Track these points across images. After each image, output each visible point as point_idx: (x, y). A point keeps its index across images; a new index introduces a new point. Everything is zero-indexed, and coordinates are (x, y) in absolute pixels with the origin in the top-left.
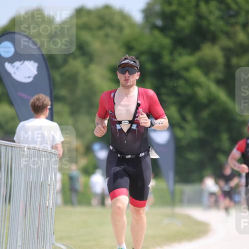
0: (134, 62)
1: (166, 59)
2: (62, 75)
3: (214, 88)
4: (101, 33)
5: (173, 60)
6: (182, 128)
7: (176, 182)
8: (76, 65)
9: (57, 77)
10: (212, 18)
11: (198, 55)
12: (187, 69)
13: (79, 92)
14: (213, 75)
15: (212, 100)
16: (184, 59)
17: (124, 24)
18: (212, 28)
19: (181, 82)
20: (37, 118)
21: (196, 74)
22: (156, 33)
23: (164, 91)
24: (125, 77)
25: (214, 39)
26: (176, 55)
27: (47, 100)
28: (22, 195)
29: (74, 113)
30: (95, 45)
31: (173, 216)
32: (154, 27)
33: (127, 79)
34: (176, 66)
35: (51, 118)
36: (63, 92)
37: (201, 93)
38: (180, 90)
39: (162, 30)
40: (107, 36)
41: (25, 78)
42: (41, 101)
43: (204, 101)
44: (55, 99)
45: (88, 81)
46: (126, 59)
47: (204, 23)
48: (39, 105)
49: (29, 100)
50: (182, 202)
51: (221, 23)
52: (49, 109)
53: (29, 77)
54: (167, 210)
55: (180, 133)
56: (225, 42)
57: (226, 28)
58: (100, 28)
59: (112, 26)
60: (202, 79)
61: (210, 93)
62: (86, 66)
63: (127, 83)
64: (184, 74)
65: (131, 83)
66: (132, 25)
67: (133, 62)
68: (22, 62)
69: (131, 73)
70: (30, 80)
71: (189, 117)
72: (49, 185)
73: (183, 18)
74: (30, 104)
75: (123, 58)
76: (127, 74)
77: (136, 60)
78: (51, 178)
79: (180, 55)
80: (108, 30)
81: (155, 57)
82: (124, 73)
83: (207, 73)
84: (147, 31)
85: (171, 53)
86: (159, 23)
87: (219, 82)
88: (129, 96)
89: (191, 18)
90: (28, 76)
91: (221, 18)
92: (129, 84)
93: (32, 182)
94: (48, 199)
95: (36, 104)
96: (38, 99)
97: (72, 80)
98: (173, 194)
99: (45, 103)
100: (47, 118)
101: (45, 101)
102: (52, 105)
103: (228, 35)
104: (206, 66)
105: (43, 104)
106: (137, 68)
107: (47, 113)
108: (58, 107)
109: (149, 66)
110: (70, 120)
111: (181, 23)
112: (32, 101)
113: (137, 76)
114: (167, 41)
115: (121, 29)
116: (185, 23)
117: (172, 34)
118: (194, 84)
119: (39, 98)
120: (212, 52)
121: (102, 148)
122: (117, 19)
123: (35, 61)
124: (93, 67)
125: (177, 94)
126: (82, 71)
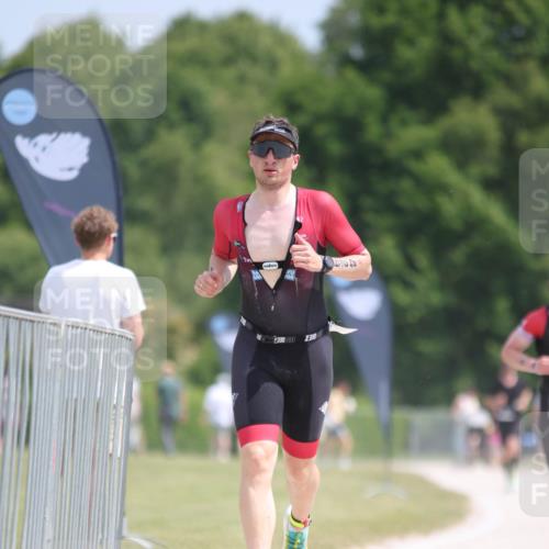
0: (287, 130)
1: (373, 131)
2: (144, 164)
3: (477, 197)
4: (229, 73)
5: (388, 135)
6: (407, 285)
7: (393, 403)
8: (175, 142)
9: (132, 169)
10: (474, 44)
11: (445, 123)
12: (418, 154)
13: (180, 203)
14: (476, 170)
15: (474, 224)
16: (412, 133)
17: (280, 53)
18: (475, 65)
19: (406, 184)
20: (87, 258)
21: (438, 165)
22: (351, 74)
23: (367, 202)
24: (267, 164)
25: (478, 90)
26: (394, 123)
27: (110, 220)
28: (55, 427)
29: (169, 248)
30: (216, 99)
31: (387, 478)
32: (346, 61)
33: (270, 167)
34: (393, 148)
35: (119, 258)
36: (146, 202)
37: (449, 208)
38: (403, 202)
39: (365, 67)
40: (242, 79)
41: (62, 170)
42: (96, 221)
43: (457, 225)
44: (127, 216)
45: (199, 180)
46: (268, 123)
47: (456, 54)
48: (93, 230)
49: (70, 219)
50: (406, 448)
51: (494, 56)
52: (114, 238)
53: (71, 169)
55: (403, 297)
57: (505, 66)
58: (228, 61)
59: (253, 58)
60: (452, 177)
61: (468, 208)
62: (197, 145)
63: (270, 177)
64: (414, 165)
65: (280, 178)
66: (298, 55)
67: (283, 131)
68: (54, 135)
69: (280, 156)
70: (73, 175)
71: (422, 260)
72: (115, 407)
73: (411, 42)
74: (73, 228)
75: (263, 122)
76: (271, 158)
77: (290, 127)
78: (119, 392)
79: (404, 123)
80: (244, 66)
81: (350, 127)
82: (262, 154)
84: (330, 71)
85: (384, 119)
86: (357, 52)
87: (488, 185)
88: (276, 208)
89: (427, 43)
90: (67, 165)
91: (494, 43)
92: (274, 179)
93: (76, 400)
94: (112, 437)
95: (87, 228)
96: (91, 218)
97: (164, 176)
98: (387, 429)
99: (106, 225)
100: (110, 259)
101: (106, 221)
102: (120, 231)
103: (510, 81)
104: (462, 150)
105: (101, 227)
106: (293, 143)
107: (110, 247)
108: (134, 235)
109: (335, 148)
110: (161, 266)
111: (405, 53)
112: (76, 220)
113: (292, 162)
114: (373, 93)
115: (273, 65)
116: (415, 53)
118: (433, 187)
119: (92, 215)
120: (474, 117)
121: (228, 328)
122: (265, 41)
123: (85, 134)
124: (211, 148)
125: (397, 210)
126: (187, 156)
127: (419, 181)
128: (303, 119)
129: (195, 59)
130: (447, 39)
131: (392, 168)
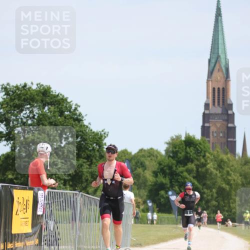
1: (174, 168)
4: (149, 159)
5: (177, 169)
8: (140, 170)
10: (191, 154)
11: (186, 167)
12: (182, 172)
14: (191, 175)
16: (181, 169)
17: (158, 155)
18: (192, 157)
19: (180, 177)
21: (185, 174)
22: (170, 158)
23: (173, 180)
24: (109, 155)
25: (192, 162)
29: (139, 189)
30: (147, 163)
31: (177, 228)
32: (170, 156)
34: (177, 171)
38: (179, 180)
39: (173, 157)
40: (151, 159)
45: (144, 177)
47: (189, 155)
51: (195, 155)
54: (175, 226)
56: (196, 162)
57: (197, 157)
58: (149, 157)
59: (154, 156)
60: (188, 176)
62: (144, 171)
64: (182, 174)
66: (161, 155)
73: (180, 153)
79: (179, 167)
80: (152, 157)
81: (170, 168)
83: (189, 174)
84: (167, 158)
85: (176, 167)
86: (171, 155)
87: (194, 177)
89: (183, 153)
91: (195, 153)
97: (138, 176)
103: (198, 160)
104: (189, 171)
109: (167, 171)
110: (137, 192)
111: (179, 155)
114: (174, 162)
115: (157, 157)
116: (181, 155)
117: (177, 159)
120: (191, 166)
122: (155, 153)
124: (146, 171)
125: (179, 182)
126: (142, 173)
127: (181, 177)
128: (162, 166)
129: (143, 156)
130: (187, 153)
131: (177, 175)
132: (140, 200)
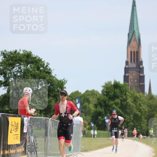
1: (107, 102)
4: (92, 96)
5: (109, 103)
8: (86, 104)
10: (118, 93)
11: (114, 101)
13: (87, 110)
14: (118, 106)
16: (111, 102)
17: (97, 94)
18: (118, 95)
19: (111, 108)
21: (114, 106)
22: (105, 96)
23: (107, 110)
25: (118, 98)
26: (109, 101)
29: (86, 115)
30: (91, 99)
31: (109, 140)
32: (104, 95)
34: (109, 104)
38: (110, 110)
39: (106, 95)
45: (89, 108)
47: (116, 94)
51: (120, 94)
54: (108, 138)
56: (120, 98)
59: (94, 95)
60: (116, 107)
62: (89, 104)
64: (112, 106)
66: (99, 94)
73: (111, 93)
79: (110, 101)
81: (105, 102)
83: (116, 106)
85: (108, 101)
86: (105, 94)
87: (119, 108)
89: (113, 93)
91: (120, 92)
104: (116, 104)
108: (82, 114)
110: (85, 117)
111: (110, 94)
114: (107, 98)
115: (97, 95)
116: (112, 94)
117: (109, 96)
120: (118, 101)
121: (92, 124)
127: (112, 107)
128: (100, 101)
129: (88, 95)
130: (115, 92)
131: (109, 106)
132: (86, 123)
